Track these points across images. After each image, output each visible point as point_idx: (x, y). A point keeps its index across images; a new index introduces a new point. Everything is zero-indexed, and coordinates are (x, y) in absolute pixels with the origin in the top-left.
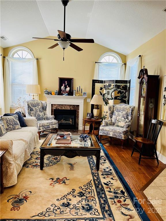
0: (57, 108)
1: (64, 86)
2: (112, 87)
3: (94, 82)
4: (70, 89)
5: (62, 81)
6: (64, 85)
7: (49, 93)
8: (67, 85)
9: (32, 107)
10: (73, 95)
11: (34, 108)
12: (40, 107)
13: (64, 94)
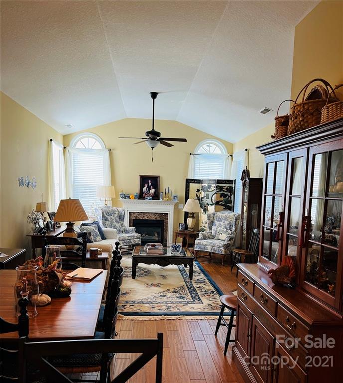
1: (147, 187)
2: (213, 188)
3: (189, 181)
4: (155, 191)
6: (146, 185)
7: (126, 197)
9: (106, 216)
10: (159, 200)
11: (109, 218)
12: (116, 216)
13: (146, 199)
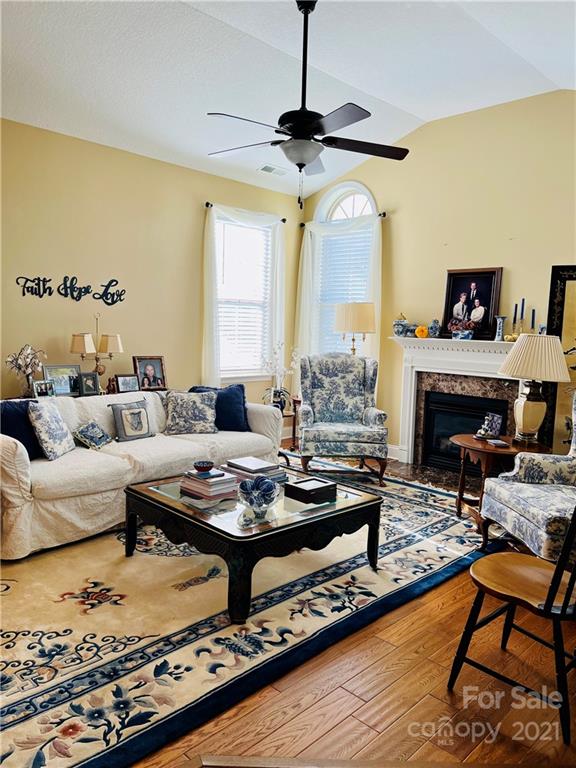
0: (434, 387)
1: (465, 303)
4: (486, 313)
5: (458, 282)
6: (463, 298)
7: (408, 331)
8: (478, 296)
9: (320, 376)
10: (493, 339)
11: (326, 381)
12: (350, 377)
13: (456, 335)
